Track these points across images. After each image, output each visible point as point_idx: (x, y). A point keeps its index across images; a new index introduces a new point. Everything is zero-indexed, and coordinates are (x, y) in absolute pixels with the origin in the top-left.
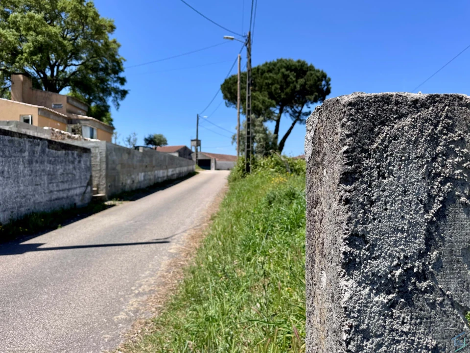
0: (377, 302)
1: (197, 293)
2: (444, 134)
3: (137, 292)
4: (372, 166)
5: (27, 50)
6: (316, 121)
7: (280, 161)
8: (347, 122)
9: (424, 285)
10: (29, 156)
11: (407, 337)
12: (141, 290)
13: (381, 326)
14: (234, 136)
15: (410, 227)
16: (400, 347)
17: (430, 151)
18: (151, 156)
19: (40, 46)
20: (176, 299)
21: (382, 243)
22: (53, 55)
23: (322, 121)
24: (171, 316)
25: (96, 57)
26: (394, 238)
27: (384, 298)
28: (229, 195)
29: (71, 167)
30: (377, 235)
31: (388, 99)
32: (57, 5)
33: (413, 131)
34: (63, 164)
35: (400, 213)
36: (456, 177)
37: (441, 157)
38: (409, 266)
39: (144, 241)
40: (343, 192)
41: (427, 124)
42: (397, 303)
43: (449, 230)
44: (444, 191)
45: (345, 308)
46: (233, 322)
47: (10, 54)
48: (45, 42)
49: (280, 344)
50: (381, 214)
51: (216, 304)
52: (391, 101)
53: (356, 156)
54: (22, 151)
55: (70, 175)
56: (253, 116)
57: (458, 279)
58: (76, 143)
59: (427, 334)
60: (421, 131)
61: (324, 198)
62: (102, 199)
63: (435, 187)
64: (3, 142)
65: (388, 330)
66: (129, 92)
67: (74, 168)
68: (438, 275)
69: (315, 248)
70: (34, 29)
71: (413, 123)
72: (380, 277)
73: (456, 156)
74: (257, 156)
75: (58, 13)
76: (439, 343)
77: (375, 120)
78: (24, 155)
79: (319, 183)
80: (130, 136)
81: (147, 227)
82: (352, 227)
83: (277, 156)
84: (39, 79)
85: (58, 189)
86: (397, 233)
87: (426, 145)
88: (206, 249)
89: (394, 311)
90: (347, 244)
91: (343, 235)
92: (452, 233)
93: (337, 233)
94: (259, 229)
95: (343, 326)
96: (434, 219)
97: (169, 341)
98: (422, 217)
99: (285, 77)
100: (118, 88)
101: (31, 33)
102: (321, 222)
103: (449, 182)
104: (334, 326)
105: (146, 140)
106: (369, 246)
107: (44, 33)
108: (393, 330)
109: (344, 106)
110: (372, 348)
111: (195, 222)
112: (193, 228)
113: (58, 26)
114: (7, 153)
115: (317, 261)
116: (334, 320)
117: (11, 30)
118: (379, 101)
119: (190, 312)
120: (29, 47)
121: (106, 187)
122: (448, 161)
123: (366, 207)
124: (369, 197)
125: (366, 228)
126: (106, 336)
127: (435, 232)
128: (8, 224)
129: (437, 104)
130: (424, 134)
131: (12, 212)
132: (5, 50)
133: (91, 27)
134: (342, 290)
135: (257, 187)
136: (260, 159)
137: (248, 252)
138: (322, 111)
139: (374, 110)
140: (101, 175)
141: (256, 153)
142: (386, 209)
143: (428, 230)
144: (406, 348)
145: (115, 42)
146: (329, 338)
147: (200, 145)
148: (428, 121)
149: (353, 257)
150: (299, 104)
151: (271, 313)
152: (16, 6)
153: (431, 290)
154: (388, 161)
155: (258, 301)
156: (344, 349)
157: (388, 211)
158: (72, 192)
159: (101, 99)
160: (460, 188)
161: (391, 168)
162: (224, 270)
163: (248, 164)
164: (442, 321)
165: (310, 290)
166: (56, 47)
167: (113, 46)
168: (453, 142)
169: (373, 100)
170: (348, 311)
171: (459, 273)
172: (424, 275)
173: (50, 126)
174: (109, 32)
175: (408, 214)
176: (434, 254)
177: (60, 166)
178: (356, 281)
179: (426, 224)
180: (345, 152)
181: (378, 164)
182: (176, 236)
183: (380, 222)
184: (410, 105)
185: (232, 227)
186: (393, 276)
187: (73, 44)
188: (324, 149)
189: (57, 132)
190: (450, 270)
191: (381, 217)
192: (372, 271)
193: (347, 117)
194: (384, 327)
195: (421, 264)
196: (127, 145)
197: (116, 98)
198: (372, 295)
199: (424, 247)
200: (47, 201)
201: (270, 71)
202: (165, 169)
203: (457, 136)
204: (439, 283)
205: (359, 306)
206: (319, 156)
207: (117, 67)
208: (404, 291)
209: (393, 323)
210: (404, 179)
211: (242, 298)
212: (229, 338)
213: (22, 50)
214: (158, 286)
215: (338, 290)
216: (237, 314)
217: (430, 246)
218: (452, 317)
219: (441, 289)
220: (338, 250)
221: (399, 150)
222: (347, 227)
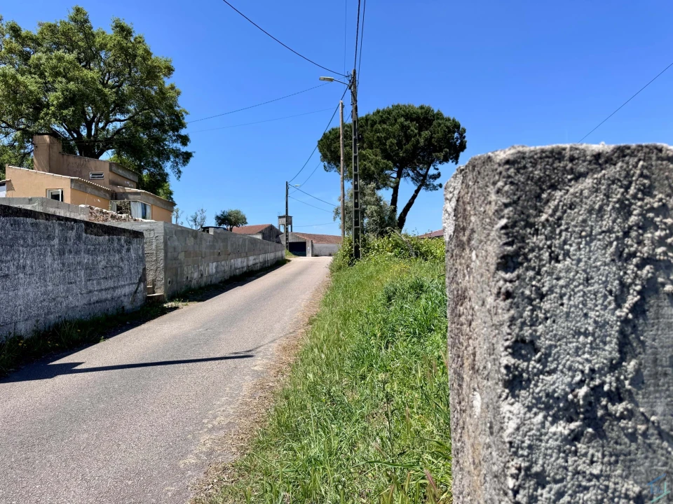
0: (555, 434)
1: (293, 425)
2: (639, 199)
3: (210, 426)
4: (541, 245)
5: (55, 103)
6: (459, 186)
7: (400, 242)
8: (503, 187)
9: (619, 408)
10: (60, 244)
11: (599, 481)
12: (215, 423)
13: (561, 467)
14: (337, 210)
15: (596, 328)
16: (589, 495)
17: (620, 222)
18: (225, 240)
19: (72, 96)
20: (264, 434)
21: (558, 352)
22: (90, 108)
23: (468, 186)
24: (259, 458)
25: (148, 109)
26: (574, 344)
27: (564, 427)
28: (332, 289)
29: (117, 257)
30: (551, 340)
31: (560, 153)
32: (94, 42)
33: (596, 196)
34: (106, 254)
35: (582, 309)
36: (658, 257)
37: (636, 231)
38: (597, 382)
39: (218, 356)
40: (501, 282)
41: (615, 186)
42: (582, 434)
43: (651, 331)
44: (641, 277)
45: (510, 443)
46: (344, 464)
47: (31, 108)
48: (79, 90)
49: (412, 494)
50: (556, 311)
51: (320, 440)
52: (564, 157)
53: (518, 232)
54: (50, 238)
55: (115, 269)
56: (361, 182)
57: (666, 398)
58: (123, 225)
59: (627, 477)
60: (607, 196)
61: (474, 292)
62: (160, 300)
63: (629, 272)
64: (24, 227)
65: (572, 472)
66: (193, 154)
67: (122, 259)
68: (637, 394)
69: (462, 361)
70: (64, 74)
71: (595, 186)
72: (558, 398)
73: (656, 228)
74: (368, 236)
75: (96, 52)
76: (644, 489)
77: (543, 182)
78: (52, 243)
79: (465, 271)
80: (196, 213)
81: (222, 336)
82: (517, 331)
83: (396, 235)
84: (72, 140)
85: (99, 288)
86: (579, 337)
87: (614, 215)
88: (304, 365)
89: (579, 446)
90: (510, 354)
91: (503, 342)
92: (655, 335)
93: (495, 339)
94: (375, 335)
95: (508, 468)
96: (630, 316)
97: (256, 493)
98: (613, 314)
99: (404, 128)
100: (179, 150)
101: (60, 79)
102: (470, 325)
103: (648, 264)
104: (495, 468)
105: (218, 218)
106: (541, 356)
107: (77, 79)
108: (578, 473)
109: (500, 165)
110: (550, 498)
111: (287, 328)
112: (285, 336)
113: (96, 69)
114: (30, 241)
115: (466, 378)
116: (494, 460)
117: (33, 76)
118: (547, 157)
119: (285, 452)
120: (58, 98)
121: (165, 284)
122: (646, 235)
123: (534, 303)
124: (538, 289)
125: (536, 331)
126: (169, 488)
127: (632, 333)
128: (32, 338)
129: (627, 158)
130: (610, 199)
131: (37, 321)
132: (25, 103)
133: (141, 69)
134: (504, 417)
135: (370, 277)
136: (373, 240)
137: (362, 367)
138: (466, 173)
139: (541, 170)
140: (157, 268)
141: (367, 231)
142: (562, 304)
143: (621, 332)
144: (597, 498)
145: (172, 88)
146: (487, 485)
147: (291, 224)
148: (616, 181)
149: (519, 371)
150: (424, 164)
151: (397, 451)
152: (39, 45)
153: (629, 415)
154: (563, 238)
155: (378, 434)
156: (510, 500)
157: (565, 306)
158: (118, 292)
159: (156, 165)
160: (664, 272)
161: (567, 247)
162: (329, 392)
163: (357, 248)
164: (646, 458)
165: (457, 418)
166: (94, 97)
167: (172, 93)
168: (652, 209)
169: (539, 155)
170: (513, 447)
171: (667, 390)
172: (619, 394)
173: (87, 204)
174: (165, 75)
175: (593, 310)
176: (631, 365)
177: (103, 257)
178: (524, 405)
179: (619, 323)
180: (503, 228)
181: (549, 243)
182: (262, 347)
183: (554, 322)
184: (590, 162)
185: (339, 333)
186: (576, 396)
187: (117, 93)
188: (471, 224)
189: (97, 211)
190: (654, 387)
191: (556, 316)
192: (545, 390)
193: (505, 180)
194: (566, 468)
195: (613, 378)
196: (192, 226)
197: (177, 163)
198: (547, 424)
199: (617, 355)
200: (85, 304)
201: (383, 121)
202: (245, 257)
203: (656, 201)
204: (640, 405)
205: (529, 440)
206: (464, 234)
207: (177, 122)
208: (592, 417)
209: (578, 463)
210: (586, 262)
211: (355, 431)
212: (340, 487)
213: (47, 102)
214: (239, 417)
215: (498, 418)
216: (349, 454)
217: (626, 353)
218: (660, 452)
219: (643, 414)
220: (497, 363)
221: (577, 223)
222: (509, 331)
